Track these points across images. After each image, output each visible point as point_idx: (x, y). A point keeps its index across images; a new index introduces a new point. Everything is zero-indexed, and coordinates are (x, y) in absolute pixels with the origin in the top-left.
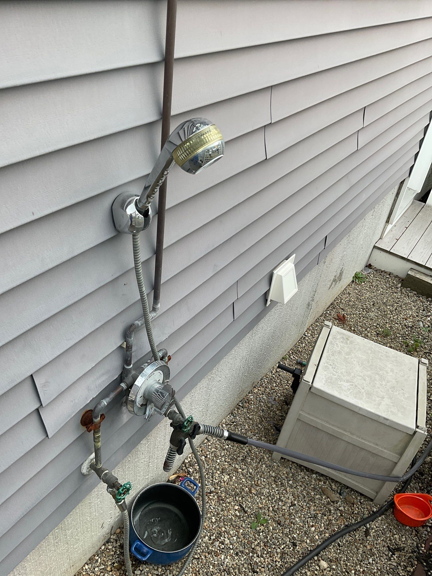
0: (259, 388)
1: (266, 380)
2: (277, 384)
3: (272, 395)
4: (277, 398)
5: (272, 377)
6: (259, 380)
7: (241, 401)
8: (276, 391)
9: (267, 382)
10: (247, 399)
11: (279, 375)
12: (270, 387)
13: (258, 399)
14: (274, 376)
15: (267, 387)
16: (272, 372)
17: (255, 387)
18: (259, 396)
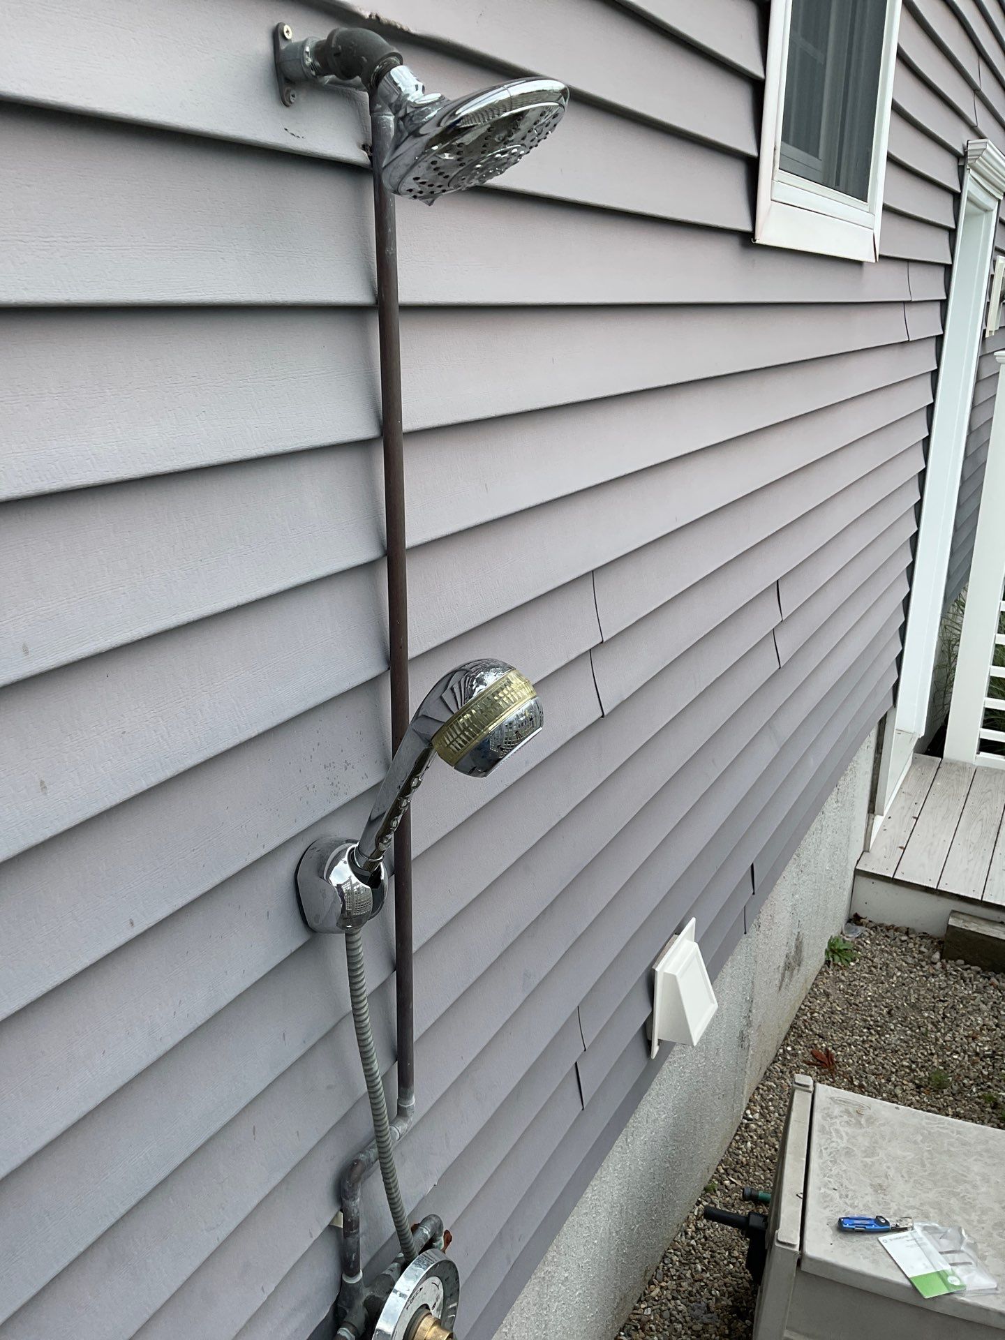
0: (663, 1284)
1: (675, 1258)
2: (705, 1265)
3: (699, 1297)
4: (712, 1303)
5: (689, 1245)
6: (659, 1259)
7: (624, 1327)
8: (706, 1285)
9: (680, 1261)
10: (639, 1320)
11: (706, 1238)
12: (688, 1275)
13: (666, 1314)
14: (693, 1242)
15: (683, 1276)
16: (686, 1233)
17: (651, 1283)
18: (666, 1305)
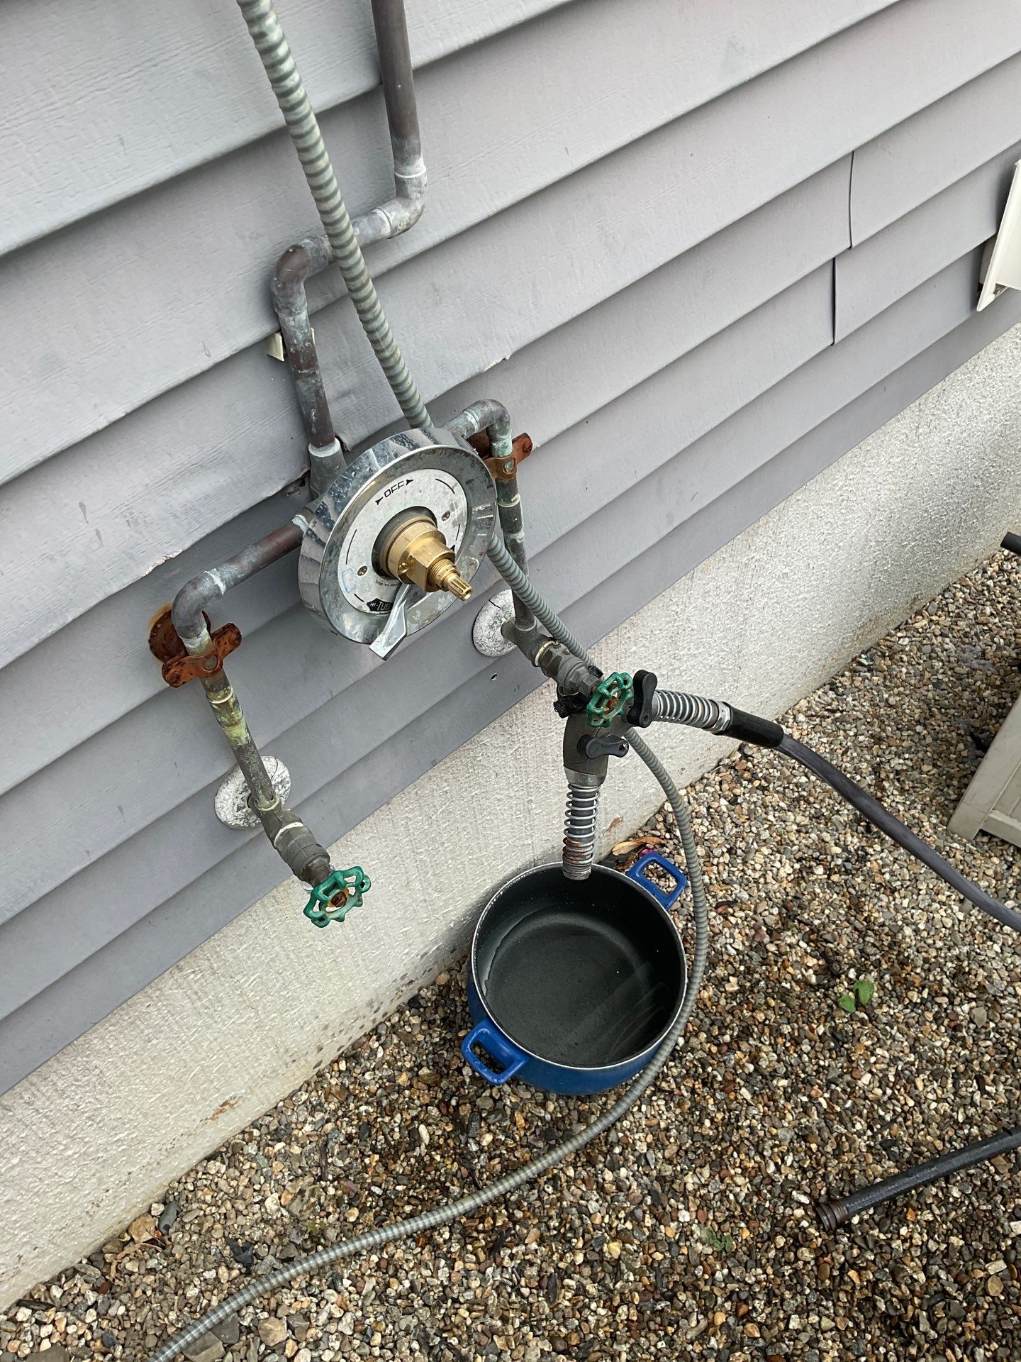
0: (934, 618)
1: (960, 594)
2: (996, 609)
3: (975, 639)
4: (990, 651)
5: (983, 584)
6: (939, 590)
7: (869, 650)
8: (990, 630)
9: (965, 599)
10: (890, 648)
11: (1009, 582)
12: (971, 615)
13: (927, 649)
14: (990, 583)
15: (963, 615)
16: (985, 572)
17: (919, 613)
18: (930, 639)
